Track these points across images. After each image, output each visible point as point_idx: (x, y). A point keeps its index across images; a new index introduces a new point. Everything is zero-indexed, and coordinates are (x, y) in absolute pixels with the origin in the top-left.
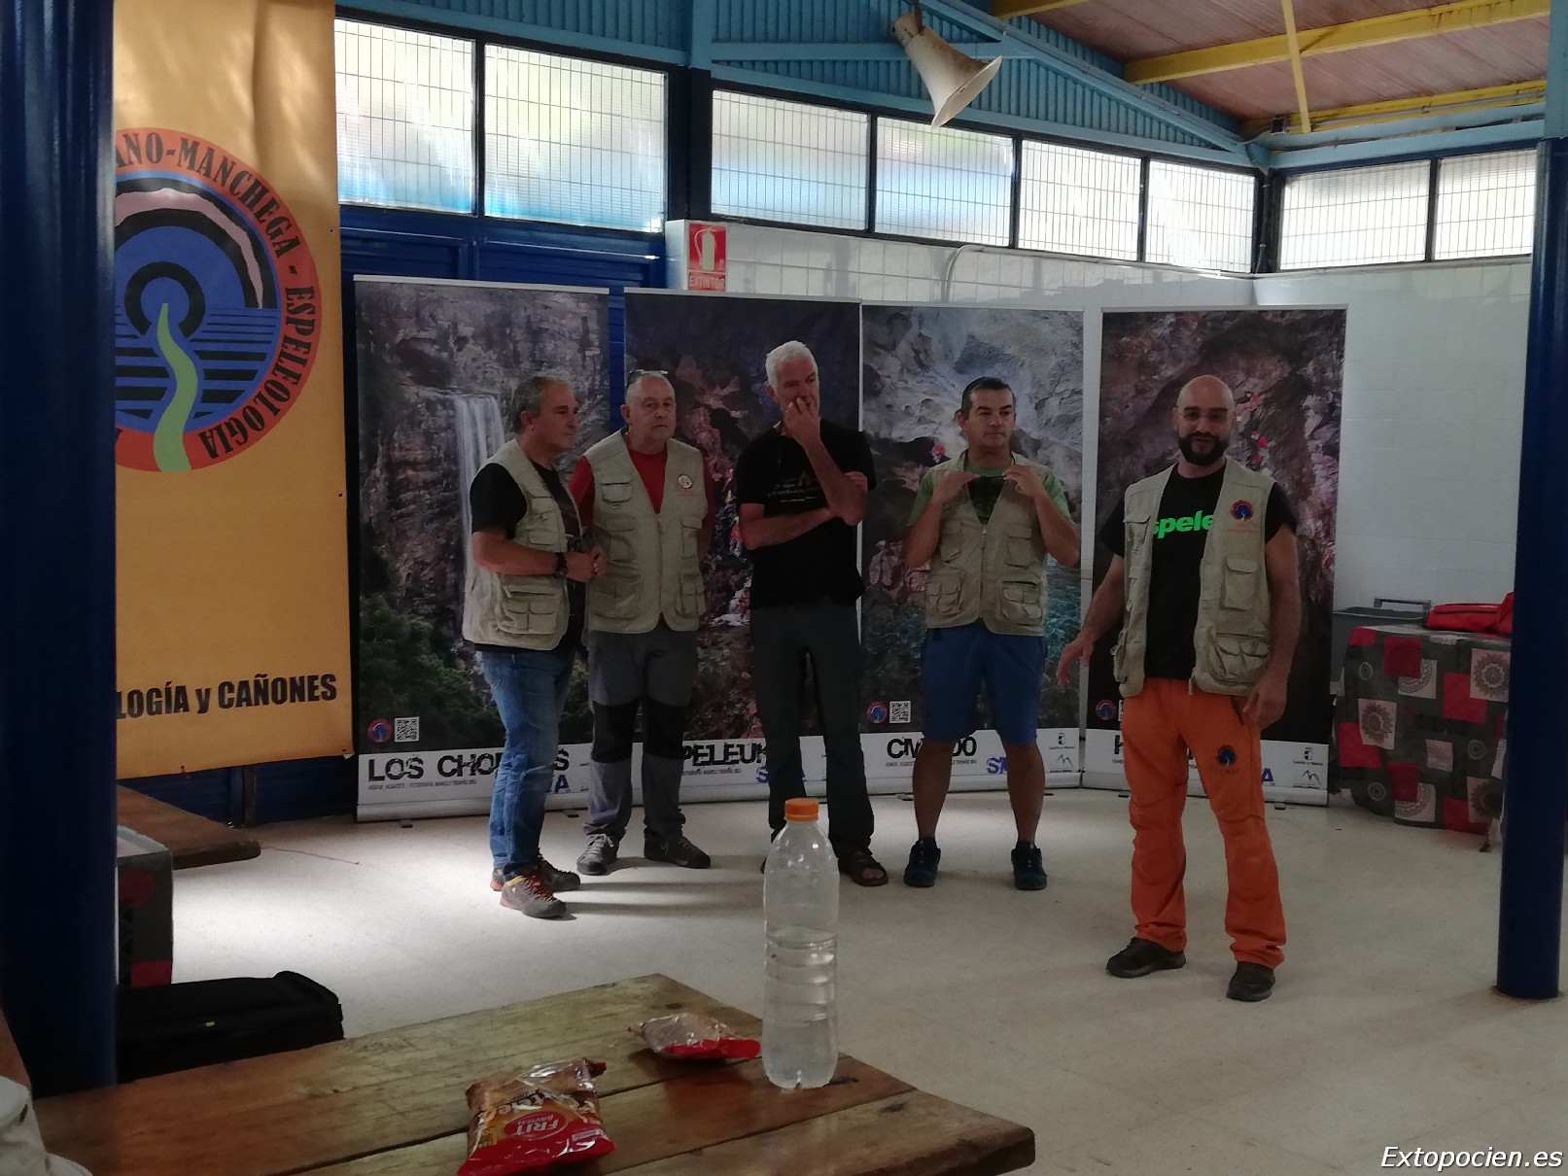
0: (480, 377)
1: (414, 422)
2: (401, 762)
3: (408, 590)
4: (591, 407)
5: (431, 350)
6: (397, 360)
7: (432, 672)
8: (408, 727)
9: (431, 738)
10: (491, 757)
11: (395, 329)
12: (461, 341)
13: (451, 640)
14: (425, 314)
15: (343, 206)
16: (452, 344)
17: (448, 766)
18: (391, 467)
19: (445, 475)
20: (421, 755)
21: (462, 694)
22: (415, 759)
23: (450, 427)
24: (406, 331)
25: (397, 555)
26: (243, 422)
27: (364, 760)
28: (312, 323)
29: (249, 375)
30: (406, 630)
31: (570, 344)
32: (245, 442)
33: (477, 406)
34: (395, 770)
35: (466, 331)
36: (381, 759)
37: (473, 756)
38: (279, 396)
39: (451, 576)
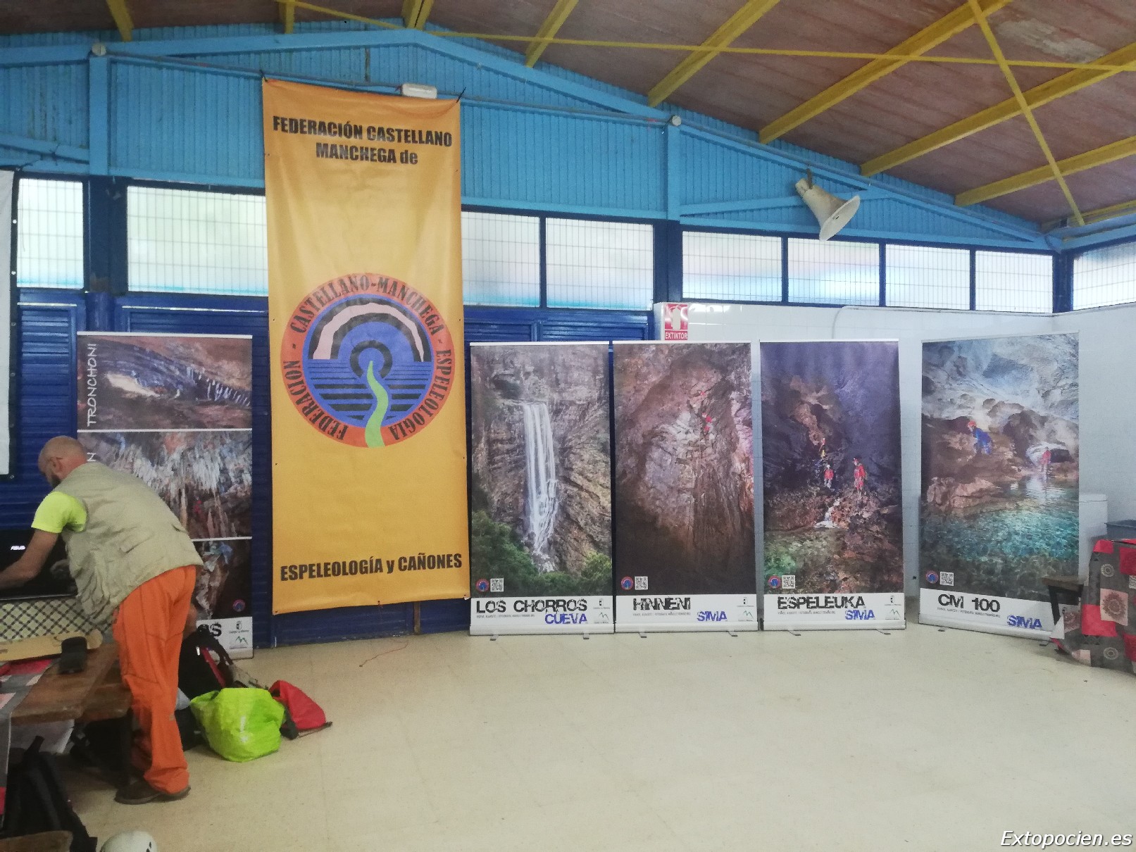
0: (537, 393)
1: (501, 418)
2: (493, 603)
3: (498, 508)
4: (599, 407)
5: (511, 380)
6: (493, 386)
7: (510, 553)
8: (497, 584)
9: (510, 590)
10: (543, 602)
11: (491, 369)
12: (527, 374)
13: (522, 536)
14: (508, 360)
15: (465, 307)
16: (522, 376)
17: (519, 606)
18: (490, 442)
19: (519, 446)
20: (504, 599)
21: (527, 566)
22: (501, 602)
23: (521, 420)
24: (499, 370)
25: (492, 490)
26: (413, 420)
27: (474, 601)
28: (450, 368)
29: (416, 397)
30: (497, 530)
31: (587, 373)
32: (414, 430)
33: (535, 408)
34: (491, 607)
35: (530, 368)
36: (483, 601)
37: (533, 601)
38: (432, 408)
39: (521, 501)
